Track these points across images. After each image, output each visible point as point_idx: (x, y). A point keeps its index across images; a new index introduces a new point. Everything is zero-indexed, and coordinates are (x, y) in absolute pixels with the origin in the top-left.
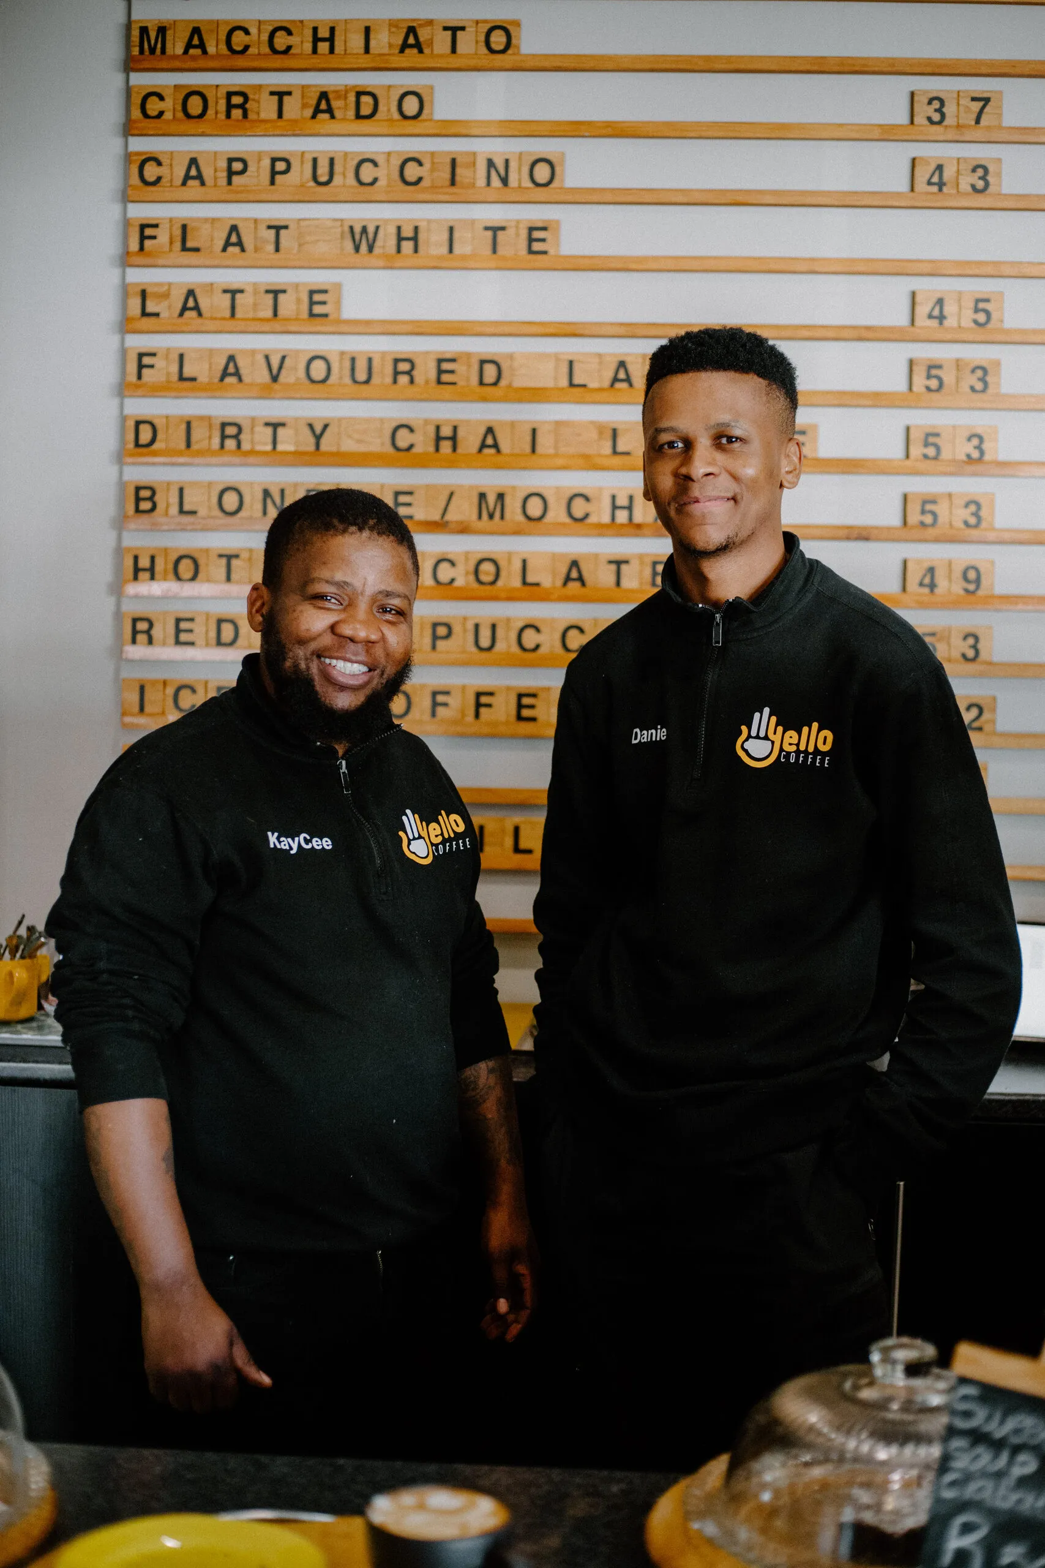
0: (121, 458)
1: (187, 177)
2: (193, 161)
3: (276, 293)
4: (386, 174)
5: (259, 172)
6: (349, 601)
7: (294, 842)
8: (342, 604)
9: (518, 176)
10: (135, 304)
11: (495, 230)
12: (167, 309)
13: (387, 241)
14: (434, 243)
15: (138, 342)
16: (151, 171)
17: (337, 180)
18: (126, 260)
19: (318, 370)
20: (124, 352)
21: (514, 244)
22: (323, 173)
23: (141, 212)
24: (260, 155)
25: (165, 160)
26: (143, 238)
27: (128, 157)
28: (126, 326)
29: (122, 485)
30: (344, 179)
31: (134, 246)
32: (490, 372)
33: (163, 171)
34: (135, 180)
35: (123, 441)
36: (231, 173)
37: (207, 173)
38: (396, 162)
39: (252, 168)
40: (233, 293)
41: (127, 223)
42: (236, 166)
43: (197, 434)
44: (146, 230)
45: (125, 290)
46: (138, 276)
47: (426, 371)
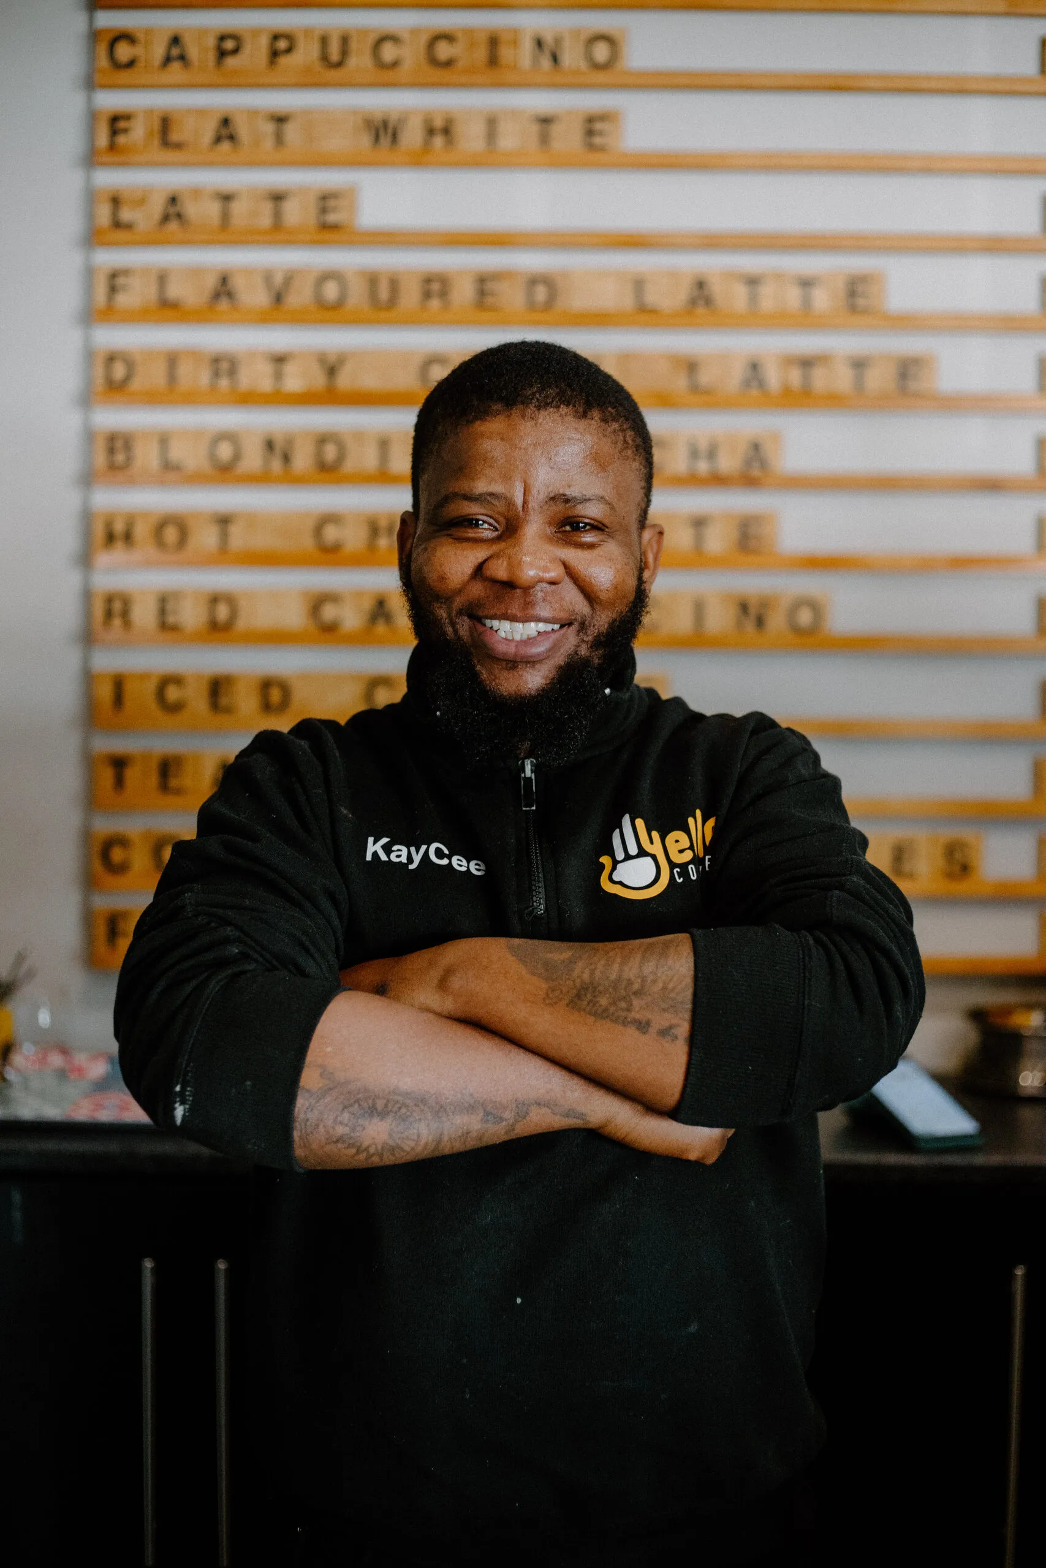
0: (87, 400)
1: (168, 60)
2: (176, 40)
3: (278, 197)
4: (411, 55)
5: (255, 53)
6: (506, 523)
7: (417, 852)
8: (497, 530)
9: (571, 57)
10: (104, 214)
11: (546, 121)
12: (143, 218)
13: (412, 136)
14: (472, 137)
15: (108, 258)
16: (124, 51)
17: (353, 61)
18: (92, 159)
19: (331, 291)
20: (89, 272)
21: (567, 137)
22: (334, 54)
23: (110, 101)
24: (256, 32)
25: (141, 36)
26: (114, 132)
27: (94, 36)
28: (94, 238)
29: (89, 435)
30: (360, 60)
31: (103, 140)
32: (541, 293)
33: (138, 51)
34: (103, 62)
35: (89, 382)
36: (222, 54)
37: (193, 52)
38: (424, 39)
39: (247, 49)
40: (226, 198)
41: (93, 116)
42: (229, 45)
43: (184, 370)
44: (117, 122)
45: (91, 196)
46: (109, 178)
47: (464, 293)
